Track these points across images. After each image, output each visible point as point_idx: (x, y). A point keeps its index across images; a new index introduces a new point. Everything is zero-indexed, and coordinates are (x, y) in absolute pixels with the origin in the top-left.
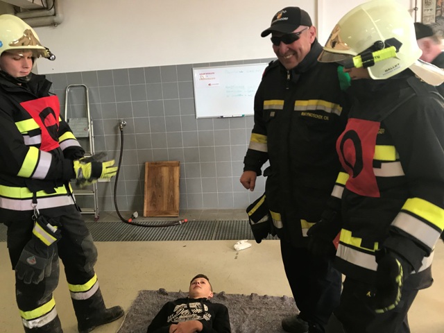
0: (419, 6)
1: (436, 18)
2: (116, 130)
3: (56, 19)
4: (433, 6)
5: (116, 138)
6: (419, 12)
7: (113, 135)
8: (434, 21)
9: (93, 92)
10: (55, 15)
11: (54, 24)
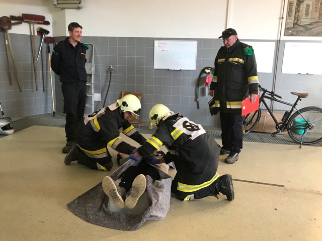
0: (285, 16)
1: (294, 24)
2: (107, 72)
3: (80, 5)
4: (293, 17)
5: (107, 76)
6: (284, 20)
7: (105, 74)
8: (292, 26)
9: (96, 49)
10: (80, 3)
11: (79, 8)
